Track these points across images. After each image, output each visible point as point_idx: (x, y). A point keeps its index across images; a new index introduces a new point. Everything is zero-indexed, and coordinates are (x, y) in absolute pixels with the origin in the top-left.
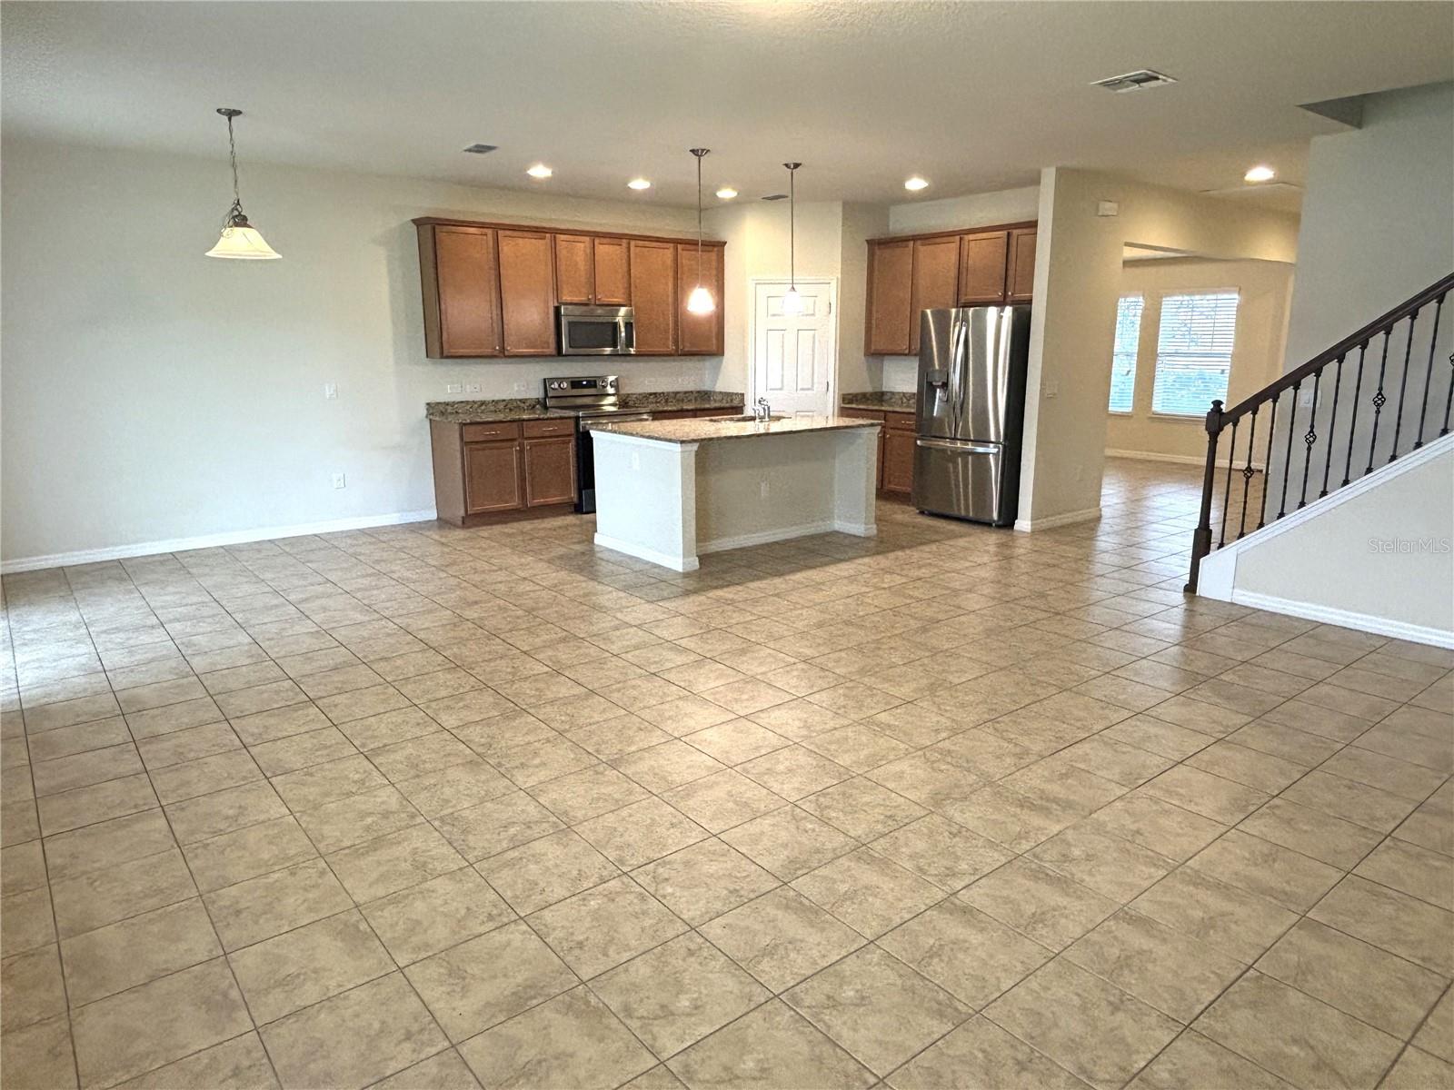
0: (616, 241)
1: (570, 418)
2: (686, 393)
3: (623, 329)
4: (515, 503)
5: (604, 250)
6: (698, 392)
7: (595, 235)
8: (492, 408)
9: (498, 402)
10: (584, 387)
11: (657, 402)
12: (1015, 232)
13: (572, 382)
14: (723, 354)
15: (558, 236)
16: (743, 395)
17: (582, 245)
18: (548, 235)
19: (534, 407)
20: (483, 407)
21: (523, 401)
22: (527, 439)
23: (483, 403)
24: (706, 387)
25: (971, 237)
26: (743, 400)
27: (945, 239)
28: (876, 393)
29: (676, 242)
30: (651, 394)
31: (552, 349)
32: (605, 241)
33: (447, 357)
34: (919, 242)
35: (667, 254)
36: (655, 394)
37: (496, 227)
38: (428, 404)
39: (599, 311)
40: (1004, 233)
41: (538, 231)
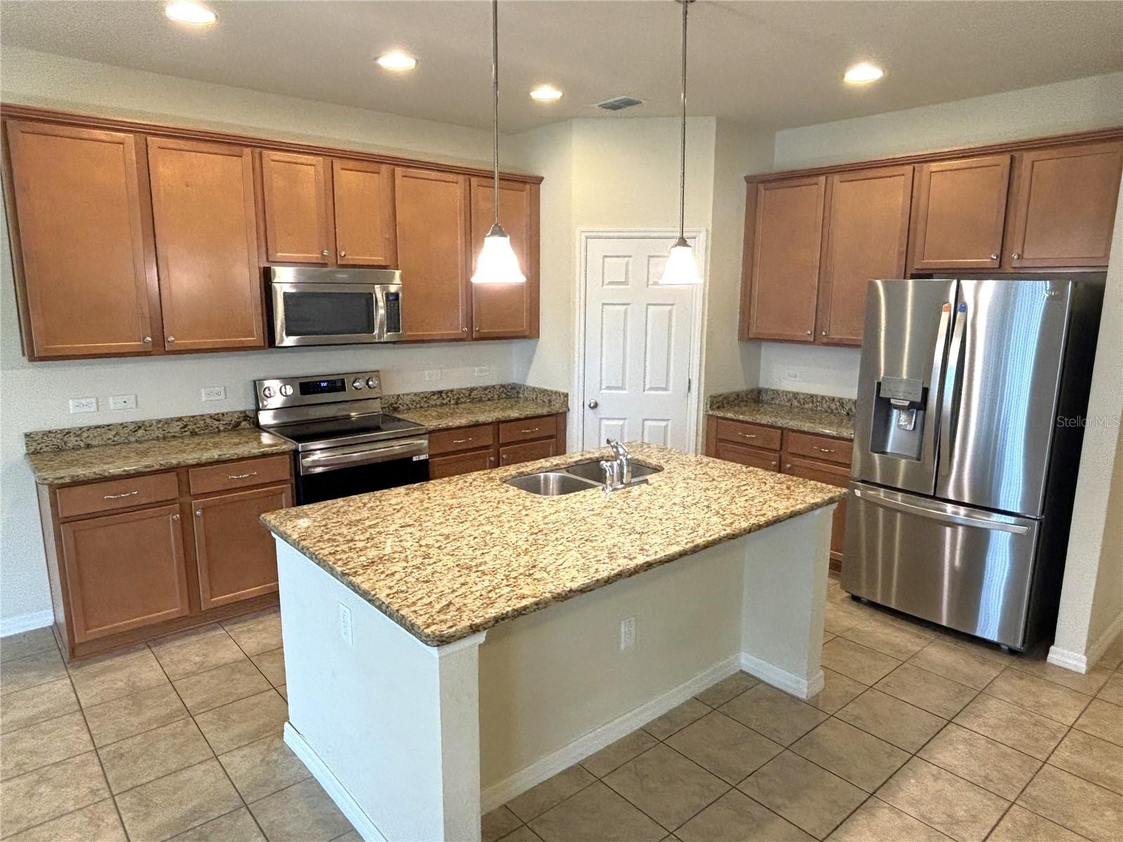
0: (373, 167)
1: (283, 453)
2: (486, 389)
3: (381, 304)
4: (174, 609)
5: (348, 179)
6: (503, 386)
7: (331, 154)
8: (159, 433)
9: (168, 422)
10: (324, 390)
11: (442, 405)
12: (1028, 157)
13: (302, 385)
14: (537, 335)
15: (265, 152)
16: (566, 395)
17: (311, 170)
18: (247, 151)
19: (238, 424)
20: (141, 432)
21: (216, 418)
22: (196, 496)
23: (139, 426)
24: (514, 379)
25: (934, 166)
26: (566, 403)
27: (883, 172)
28: (752, 391)
29: (469, 173)
30: (434, 393)
31: (257, 337)
32: (351, 164)
33: (42, 359)
34: (837, 178)
35: (455, 191)
36: (440, 392)
37: (144, 132)
38: (27, 435)
39: (342, 276)
40: (1005, 160)
41: (230, 143)
